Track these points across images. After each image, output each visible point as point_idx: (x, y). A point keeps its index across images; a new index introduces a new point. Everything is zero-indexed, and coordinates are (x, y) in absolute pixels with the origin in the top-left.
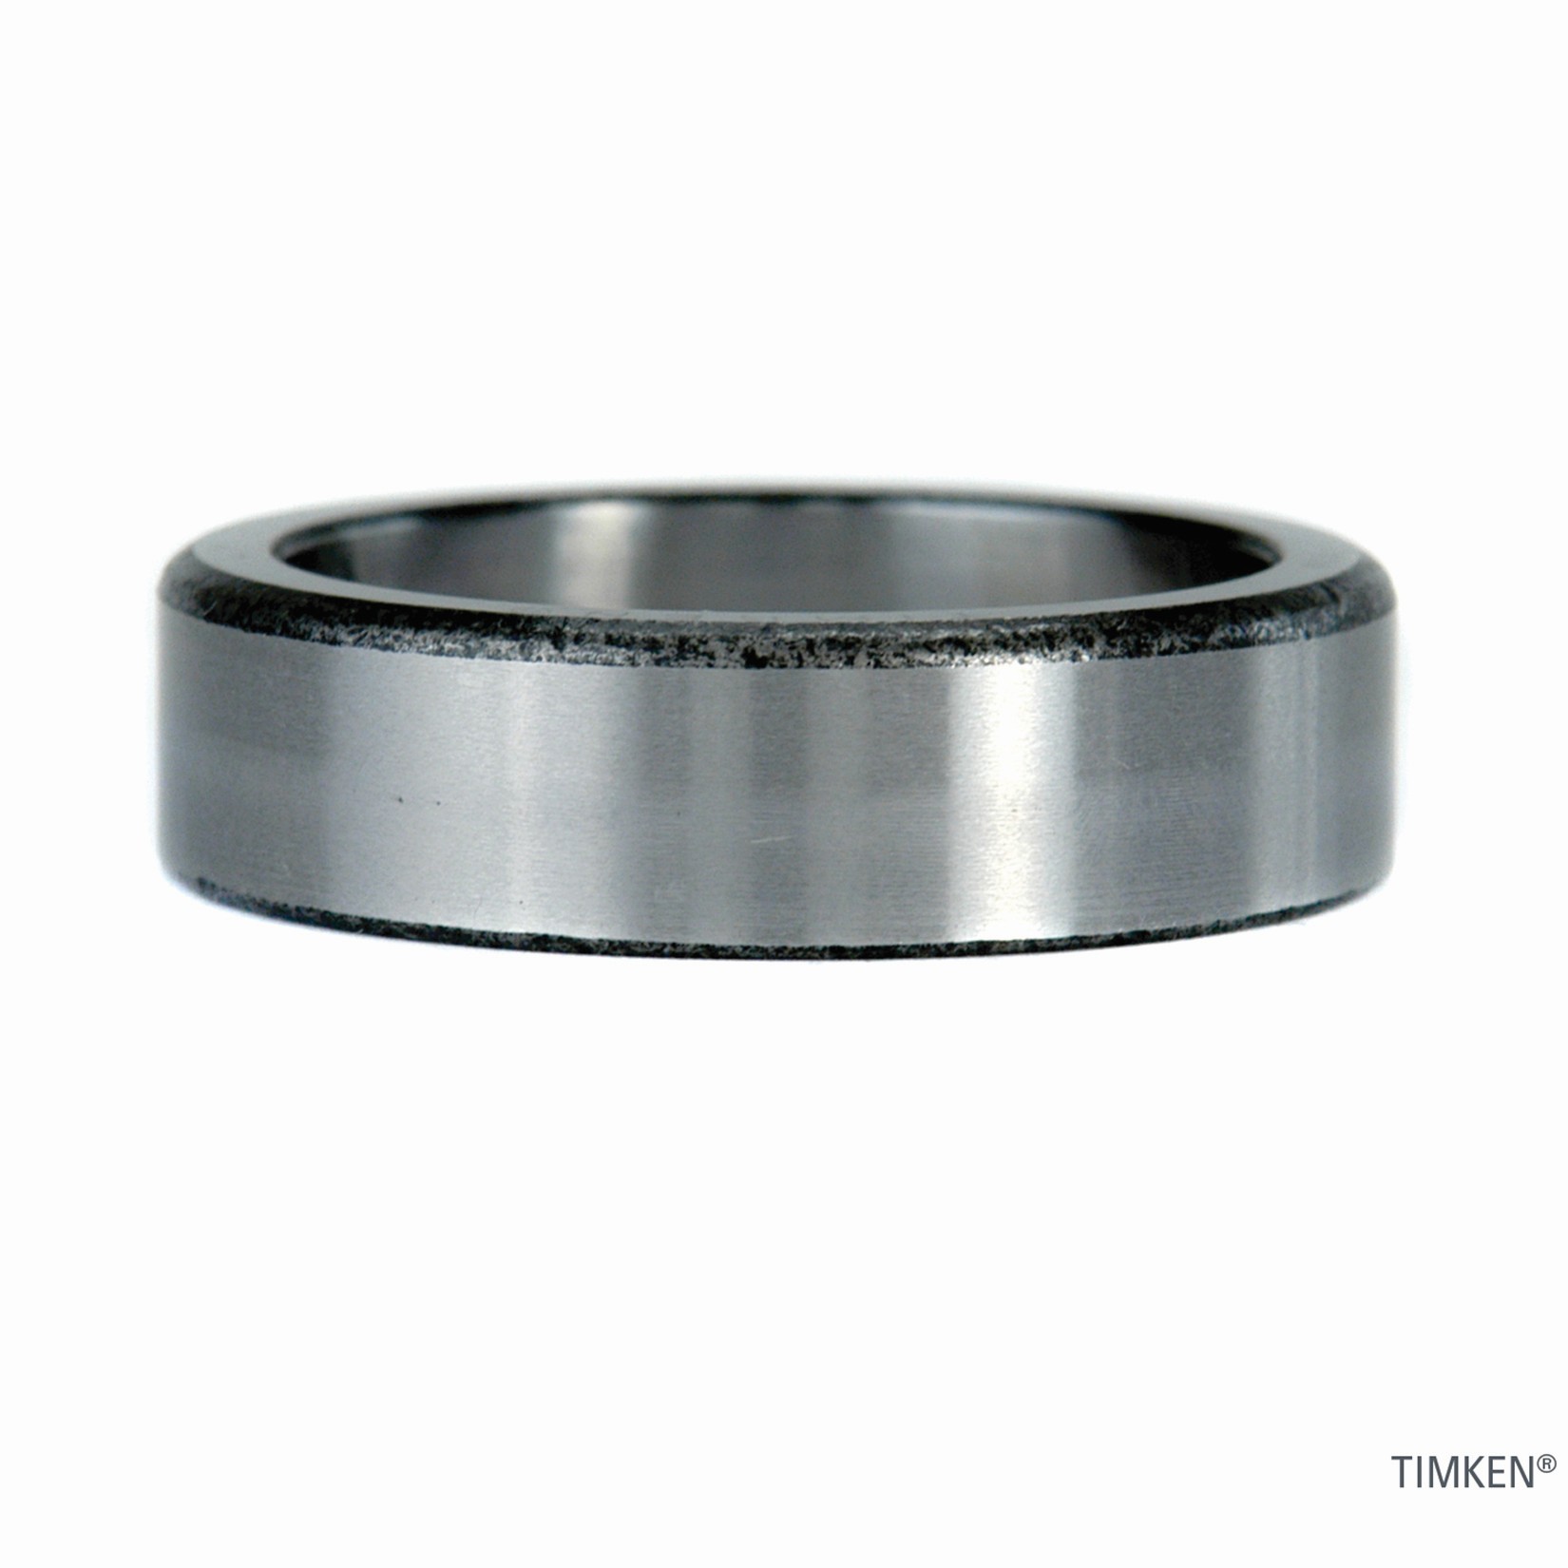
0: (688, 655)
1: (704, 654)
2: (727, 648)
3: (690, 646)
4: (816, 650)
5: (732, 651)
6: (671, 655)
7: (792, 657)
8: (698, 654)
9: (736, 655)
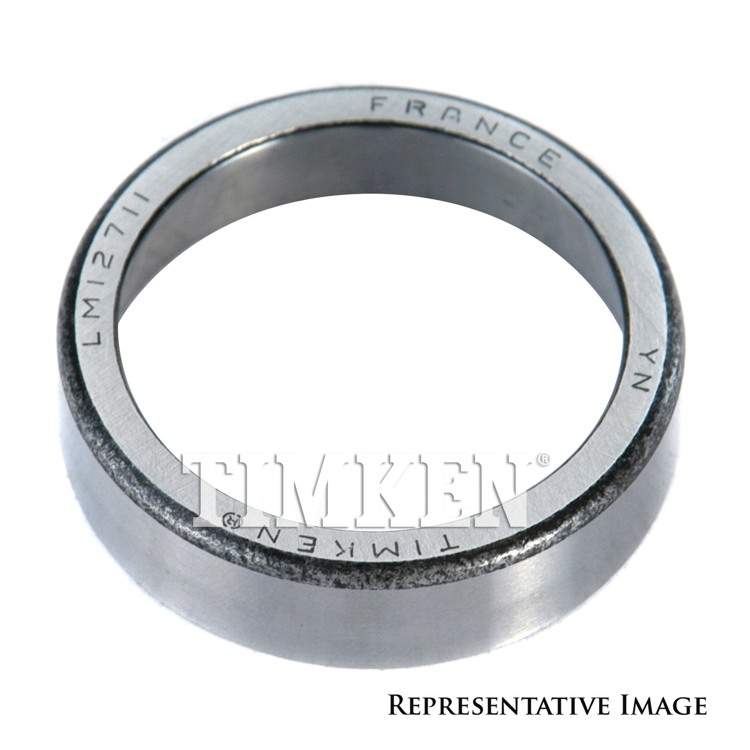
0: (307, 579)
1: (315, 579)
2: (327, 578)
3: (308, 575)
4: (370, 581)
5: (329, 580)
6: (299, 577)
7: (358, 585)
8: (312, 579)
9: (331, 583)
